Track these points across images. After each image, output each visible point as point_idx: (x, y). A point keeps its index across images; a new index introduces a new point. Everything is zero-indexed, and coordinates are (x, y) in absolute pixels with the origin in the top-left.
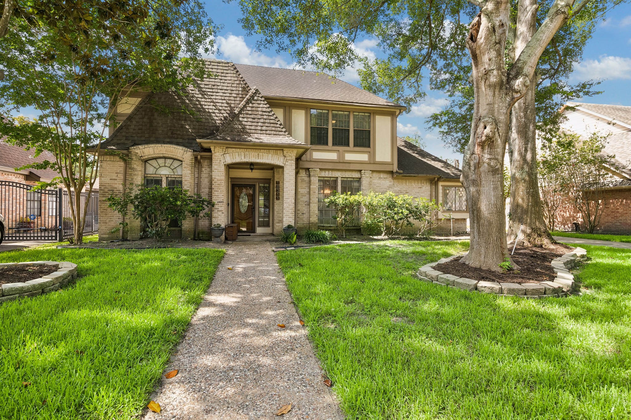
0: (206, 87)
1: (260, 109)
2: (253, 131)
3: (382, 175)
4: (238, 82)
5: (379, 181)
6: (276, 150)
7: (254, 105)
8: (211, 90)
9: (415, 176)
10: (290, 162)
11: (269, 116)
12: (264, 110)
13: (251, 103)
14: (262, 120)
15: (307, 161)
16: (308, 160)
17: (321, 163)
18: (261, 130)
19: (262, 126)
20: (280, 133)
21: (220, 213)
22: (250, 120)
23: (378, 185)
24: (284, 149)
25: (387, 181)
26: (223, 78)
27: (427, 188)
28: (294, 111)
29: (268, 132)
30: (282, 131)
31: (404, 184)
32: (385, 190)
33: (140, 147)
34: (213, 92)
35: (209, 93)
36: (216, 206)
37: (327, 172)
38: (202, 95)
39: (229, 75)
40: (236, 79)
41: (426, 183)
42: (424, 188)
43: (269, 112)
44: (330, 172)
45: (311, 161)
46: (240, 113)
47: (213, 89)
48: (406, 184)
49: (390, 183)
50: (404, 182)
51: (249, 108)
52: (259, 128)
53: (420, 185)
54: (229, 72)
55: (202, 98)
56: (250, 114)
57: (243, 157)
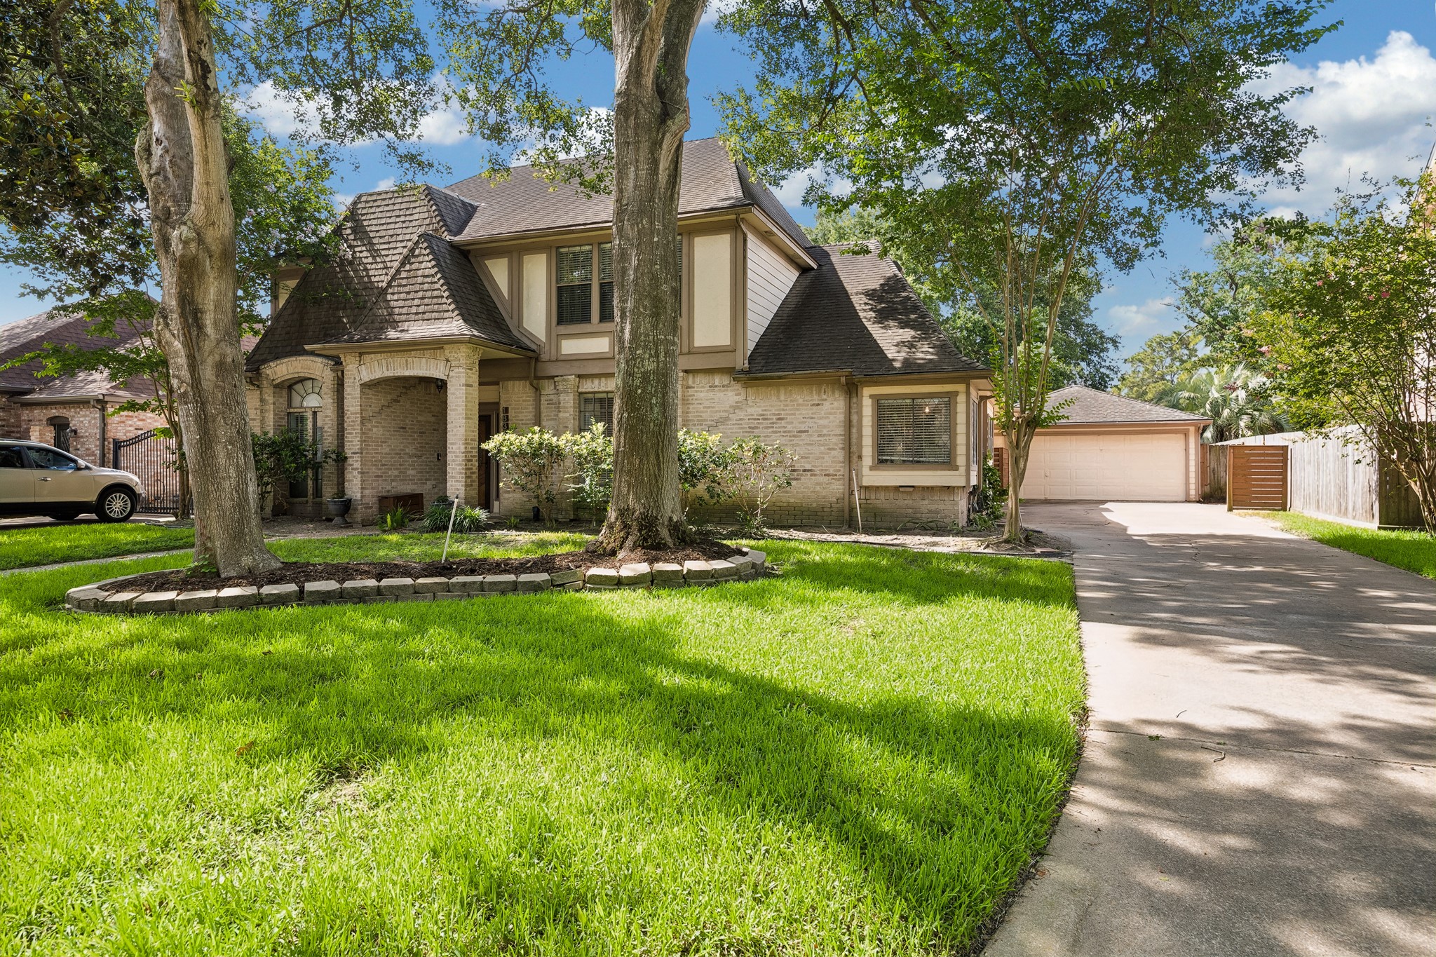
0: (382, 241)
1: (420, 273)
2: (403, 318)
3: (717, 380)
4: (427, 221)
5: (710, 395)
6: (434, 349)
7: (414, 267)
8: (386, 246)
9: (780, 377)
10: (456, 370)
11: (432, 283)
12: (427, 272)
13: (409, 263)
14: (420, 294)
15: (549, 361)
16: (553, 358)
17: (577, 363)
18: (417, 314)
19: (419, 306)
20: (446, 315)
21: (355, 473)
22: (403, 296)
23: (707, 403)
24: (445, 346)
25: (730, 394)
26: (408, 218)
27: (836, 404)
28: (526, 258)
29: (426, 316)
30: (448, 311)
31: (774, 398)
32: (725, 415)
33: (272, 364)
34: (389, 249)
35: (383, 253)
36: (350, 461)
37: (596, 381)
38: (374, 257)
39: (418, 210)
40: (426, 215)
41: (833, 393)
42: (827, 406)
43: (433, 276)
44: (603, 380)
45: (557, 361)
46: (389, 285)
47: (389, 243)
48: (778, 397)
49: (737, 398)
50: (773, 392)
51: (404, 275)
52: (414, 310)
53: (816, 397)
54: (417, 204)
55: (372, 264)
56: (404, 286)
57: (385, 369)
